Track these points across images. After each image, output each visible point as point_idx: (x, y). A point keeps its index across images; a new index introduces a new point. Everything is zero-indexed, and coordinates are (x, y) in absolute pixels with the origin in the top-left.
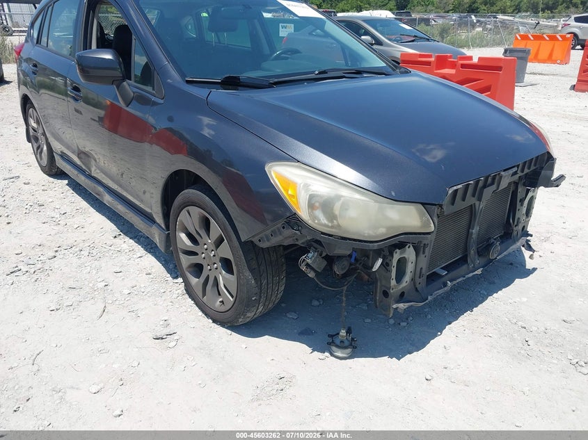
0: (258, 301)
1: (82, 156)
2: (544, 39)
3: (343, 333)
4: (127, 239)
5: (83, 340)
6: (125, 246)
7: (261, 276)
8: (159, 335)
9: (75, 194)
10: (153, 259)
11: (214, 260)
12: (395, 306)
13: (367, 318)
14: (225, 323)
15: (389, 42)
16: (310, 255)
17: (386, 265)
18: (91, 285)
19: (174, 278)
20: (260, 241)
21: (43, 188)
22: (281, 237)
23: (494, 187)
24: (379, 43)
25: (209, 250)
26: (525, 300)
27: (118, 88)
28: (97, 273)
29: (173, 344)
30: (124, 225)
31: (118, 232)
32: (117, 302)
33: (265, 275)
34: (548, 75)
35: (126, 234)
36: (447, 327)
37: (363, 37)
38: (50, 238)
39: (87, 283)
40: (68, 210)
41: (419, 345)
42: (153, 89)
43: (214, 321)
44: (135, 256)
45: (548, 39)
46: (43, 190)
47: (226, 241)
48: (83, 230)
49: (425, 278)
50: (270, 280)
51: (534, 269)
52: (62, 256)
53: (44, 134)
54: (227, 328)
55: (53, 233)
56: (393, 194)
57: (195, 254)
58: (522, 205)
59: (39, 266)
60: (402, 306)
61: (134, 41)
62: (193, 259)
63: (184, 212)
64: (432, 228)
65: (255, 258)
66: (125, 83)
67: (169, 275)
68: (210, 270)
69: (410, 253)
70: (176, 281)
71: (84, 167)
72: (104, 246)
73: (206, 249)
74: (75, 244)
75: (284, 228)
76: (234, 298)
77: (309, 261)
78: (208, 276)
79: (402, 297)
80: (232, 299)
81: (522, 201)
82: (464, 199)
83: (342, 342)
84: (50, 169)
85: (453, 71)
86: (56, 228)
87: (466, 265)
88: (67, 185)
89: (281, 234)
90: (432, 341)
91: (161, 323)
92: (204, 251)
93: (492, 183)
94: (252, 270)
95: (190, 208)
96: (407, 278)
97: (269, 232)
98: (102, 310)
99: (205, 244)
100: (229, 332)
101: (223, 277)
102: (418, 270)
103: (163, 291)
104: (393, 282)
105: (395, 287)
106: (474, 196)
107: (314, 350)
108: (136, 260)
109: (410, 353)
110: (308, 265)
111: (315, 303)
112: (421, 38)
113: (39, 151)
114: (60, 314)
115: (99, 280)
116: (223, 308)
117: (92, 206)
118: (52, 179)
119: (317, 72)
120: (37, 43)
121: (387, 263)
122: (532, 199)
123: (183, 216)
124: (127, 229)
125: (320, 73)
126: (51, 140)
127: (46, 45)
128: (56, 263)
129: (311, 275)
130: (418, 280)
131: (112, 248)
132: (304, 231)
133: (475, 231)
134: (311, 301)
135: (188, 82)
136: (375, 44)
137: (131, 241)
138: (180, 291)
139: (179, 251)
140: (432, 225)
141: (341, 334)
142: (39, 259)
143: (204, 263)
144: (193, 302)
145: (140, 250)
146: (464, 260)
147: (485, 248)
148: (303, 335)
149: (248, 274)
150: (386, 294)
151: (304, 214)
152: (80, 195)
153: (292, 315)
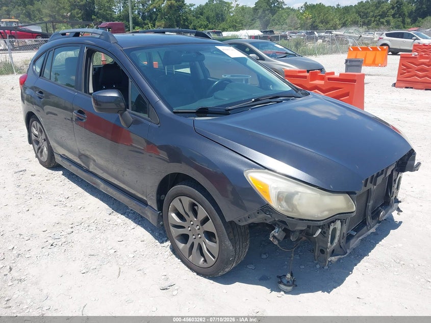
0: (233, 261)
1: (83, 157)
2: (369, 50)
3: (289, 276)
4: (119, 215)
5: (113, 294)
6: (119, 221)
7: (236, 243)
8: (164, 286)
9: (71, 182)
10: (143, 230)
11: (198, 232)
12: (329, 259)
13: (301, 265)
14: (207, 275)
15: (269, 58)
16: (276, 230)
17: (323, 233)
18: (104, 252)
19: (161, 243)
20: (239, 221)
21: (47, 178)
22: (255, 219)
23: (383, 176)
24: (262, 58)
25: (195, 225)
26: (400, 245)
27: (121, 116)
28: (106, 242)
29: (175, 293)
30: (113, 204)
31: (111, 210)
32: (127, 264)
33: (238, 243)
34: (374, 75)
35: (116, 211)
36: (355, 268)
37: (251, 55)
38: (63, 217)
39: (101, 251)
40: (70, 195)
41: (339, 282)
42: (149, 117)
43: (198, 274)
44: (129, 228)
45: (371, 50)
46: (47, 180)
47: (210, 220)
48: (85, 210)
49: (345, 238)
50: (241, 245)
51: (401, 223)
52: (77, 231)
53: (46, 140)
54: (208, 279)
55: (64, 213)
56: (332, 187)
57: (183, 227)
58: (395, 183)
59: (64, 240)
60: (334, 259)
61: (130, 83)
62: (181, 231)
63: (177, 200)
64: (354, 209)
65: (232, 232)
66: (126, 112)
67: (157, 241)
68: (195, 238)
69: (338, 224)
70: (162, 245)
71: (82, 164)
72: (105, 221)
73: (192, 225)
74: (83, 221)
75: (258, 213)
76: (216, 259)
77: (276, 234)
78: (193, 243)
79: (333, 253)
80: (214, 260)
81: (395, 180)
82: (366, 186)
83: (288, 282)
84: (50, 164)
85: (322, 82)
86: (65, 209)
87: (366, 227)
88: (63, 175)
89: (256, 217)
90: (347, 278)
91: (163, 277)
92: (190, 226)
93: (382, 174)
94: (231, 240)
95: (183, 198)
96: (336, 241)
97: (247, 215)
98: (118, 271)
99: (191, 221)
100: (212, 281)
101: (206, 244)
102: (342, 234)
103: (156, 253)
104: (329, 244)
105: (330, 247)
106: (371, 183)
107: (272, 291)
108: (131, 231)
109: (335, 288)
110: (274, 237)
111: (264, 256)
112: (290, 54)
113: (40, 151)
114: (90, 276)
115: (109, 248)
116: (206, 265)
117: (86, 190)
118: (50, 171)
119: (253, 100)
120: (40, 75)
121: (324, 232)
122: (400, 178)
123: (176, 203)
124: (117, 207)
125: (256, 100)
126: (53, 144)
127: (49, 78)
128: (75, 237)
129: (276, 243)
130: (342, 241)
131: (111, 222)
132: (273, 215)
133: (370, 204)
134: (261, 255)
135: (175, 113)
136: (259, 59)
137: (123, 216)
138: (167, 253)
139: (170, 225)
140: (355, 207)
141: (287, 276)
142: (62, 234)
143: (190, 234)
144: (180, 260)
145: (131, 224)
146: (364, 223)
147: (376, 214)
148: (262, 280)
149: (228, 243)
150: (322, 251)
151: (274, 203)
152: (74, 182)
153: (251, 267)
